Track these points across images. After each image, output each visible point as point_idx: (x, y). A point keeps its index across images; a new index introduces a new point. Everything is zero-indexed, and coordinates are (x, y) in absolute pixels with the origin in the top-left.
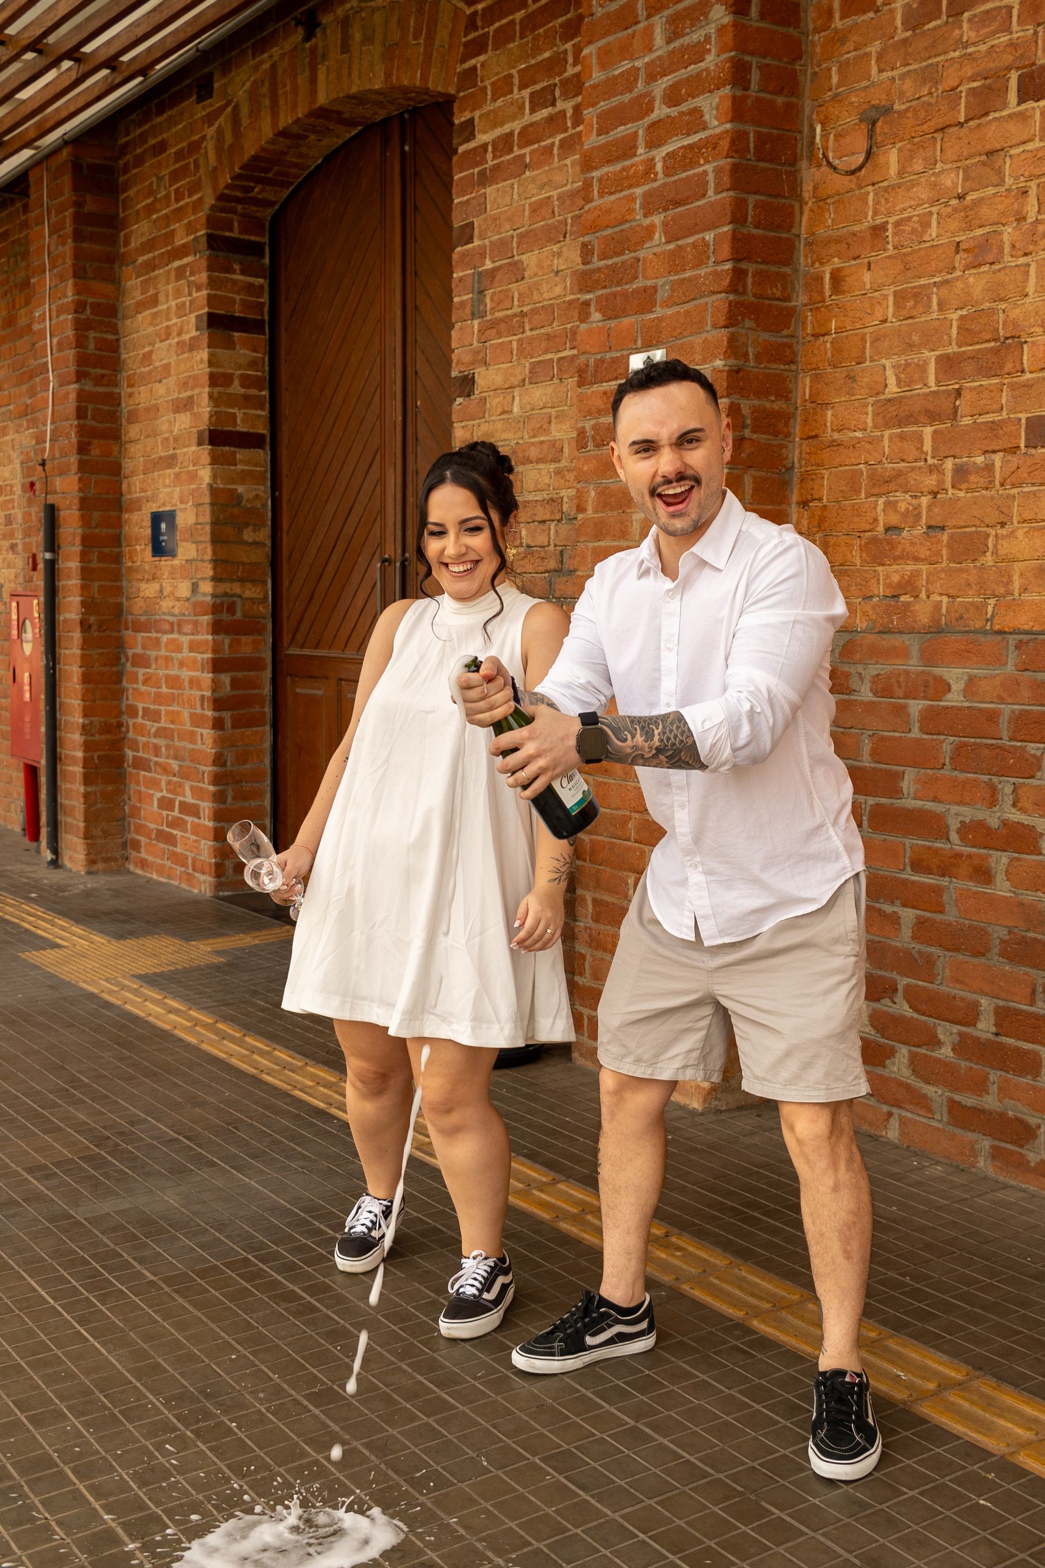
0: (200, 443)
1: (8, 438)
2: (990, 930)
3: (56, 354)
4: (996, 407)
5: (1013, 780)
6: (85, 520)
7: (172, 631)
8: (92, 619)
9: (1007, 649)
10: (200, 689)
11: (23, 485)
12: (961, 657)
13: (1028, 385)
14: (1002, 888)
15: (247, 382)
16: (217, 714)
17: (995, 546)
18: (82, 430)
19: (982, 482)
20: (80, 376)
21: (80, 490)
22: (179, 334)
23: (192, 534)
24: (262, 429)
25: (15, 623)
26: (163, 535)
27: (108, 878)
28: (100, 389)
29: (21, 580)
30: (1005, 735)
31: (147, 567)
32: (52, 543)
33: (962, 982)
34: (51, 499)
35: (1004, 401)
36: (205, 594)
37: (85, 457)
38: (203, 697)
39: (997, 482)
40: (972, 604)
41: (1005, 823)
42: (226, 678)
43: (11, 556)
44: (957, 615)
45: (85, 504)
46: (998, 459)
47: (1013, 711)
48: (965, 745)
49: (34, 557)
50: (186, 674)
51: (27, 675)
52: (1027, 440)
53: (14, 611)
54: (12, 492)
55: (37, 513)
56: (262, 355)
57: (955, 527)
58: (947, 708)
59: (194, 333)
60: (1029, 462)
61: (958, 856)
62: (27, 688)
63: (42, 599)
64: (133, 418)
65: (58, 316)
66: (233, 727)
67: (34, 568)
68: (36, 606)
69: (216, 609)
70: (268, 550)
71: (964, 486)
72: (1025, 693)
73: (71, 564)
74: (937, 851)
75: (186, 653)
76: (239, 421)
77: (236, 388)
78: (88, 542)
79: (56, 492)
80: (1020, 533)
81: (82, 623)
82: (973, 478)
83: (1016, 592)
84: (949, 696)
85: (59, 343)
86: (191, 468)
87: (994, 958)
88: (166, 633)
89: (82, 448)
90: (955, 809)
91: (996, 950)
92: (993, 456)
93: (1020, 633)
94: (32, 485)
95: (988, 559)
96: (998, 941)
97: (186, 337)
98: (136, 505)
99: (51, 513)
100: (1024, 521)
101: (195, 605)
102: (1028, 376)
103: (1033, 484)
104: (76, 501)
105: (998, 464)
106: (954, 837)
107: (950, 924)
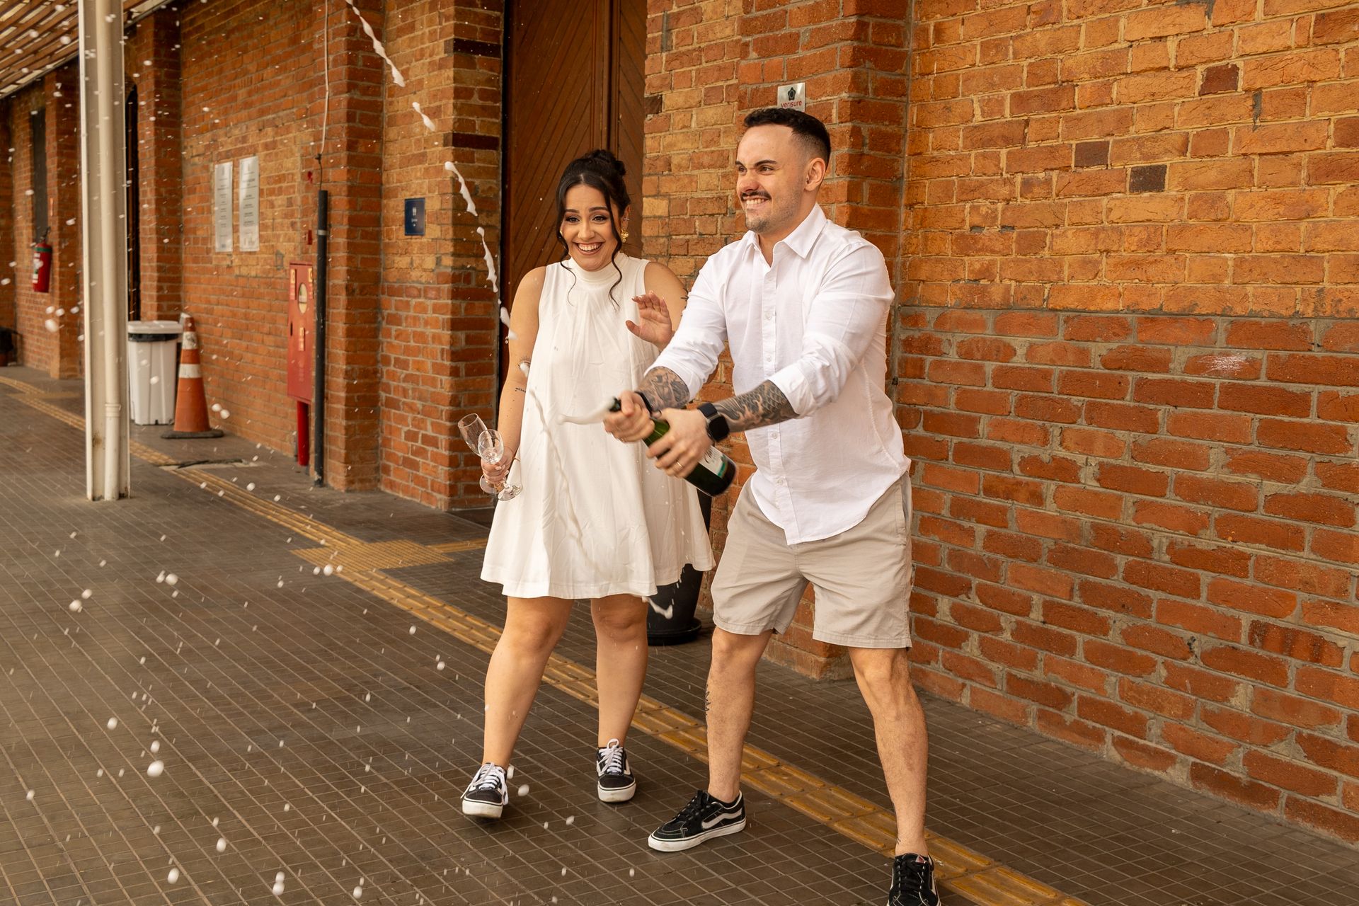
0: (445, 145)
1: (291, 135)
2: (1041, 541)
3: (332, 69)
4: (1054, 135)
5: (1060, 425)
6: (352, 205)
7: (419, 296)
8: (356, 285)
9: (1058, 323)
10: (441, 343)
11: (302, 174)
12: (1025, 328)
13: (1078, 119)
14: (1050, 509)
15: (484, 95)
16: (454, 364)
17: (1051, 243)
18: (350, 131)
19: (1043, 192)
20: (350, 87)
21: (348, 180)
22: (431, 56)
23: (437, 217)
24: (496, 134)
25: (293, 287)
26: (414, 217)
27: (364, 496)
28: (366, 98)
29: (299, 251)
30: (1055, 389)
31: (401, 244)
32: (324, 223)
33: (1019, 582)
34: (325, 187)
35: (1060, 131)
36: (446, 267)
37: (353, 153)
38: (443, 350)
39: (1054, 193)
40: (1033, 287)
41: (1054, 458)
42: (462, 335)
43: (291, 232)
44: (1022, 296)
45: (352, 191)
46: (1054, 174)
47: (1061, 372)
48: (1026, 397)
49: (310, 233)
50: (430, 331)
51: (302, 329)
52: (1076, 161)
53: (293, 277)
54: (293, 180)
55: (313, 198)
56: (497, 76)
57: (1022, 227)
58: (1013, 368)
59: (443, 55)
60: (1078, 178)
61: (1019, 483)
62: (302, 340)
63: (316, 268)
64: (392, 122)
65: (334, 38)
66: (467, 375)
67: (310, 242)
68: (310, 273)
69: (455, 279)
70: (498, 231)
71: (1029, 195)
72: (1071, 357)
73: (339, 239)
74: (1003, 480)
75: (430, 314)
76: (477, 127)
77: (476, 100)
78: (353, 222)
79: (328, 181)
80: (1070, 233)
81: (347, 287)
82: (1035, 190)
83: (1066, 280)
84: (1015, 359)
85: (335, 60)
86: (438, 164)
87: (1044, 564)
88: (414, 297)
89: (351, 146)
90: (1017, 447)
91: (1045, 558)
92: (1051, 173)
93: (1068, 311)
94: (310, 174)
95: (1046, 253)
96: (1046, 550)
97: (437, 58)
98: (393, 193)
99: (325, 198)
100: (1073, 224)
101: (439, 275)
102: (1078, 111)
103: (1080, 196)
104: (345, 189)
105: (1055, 179)
106: (1016, 468)
107: (1011, 537)
